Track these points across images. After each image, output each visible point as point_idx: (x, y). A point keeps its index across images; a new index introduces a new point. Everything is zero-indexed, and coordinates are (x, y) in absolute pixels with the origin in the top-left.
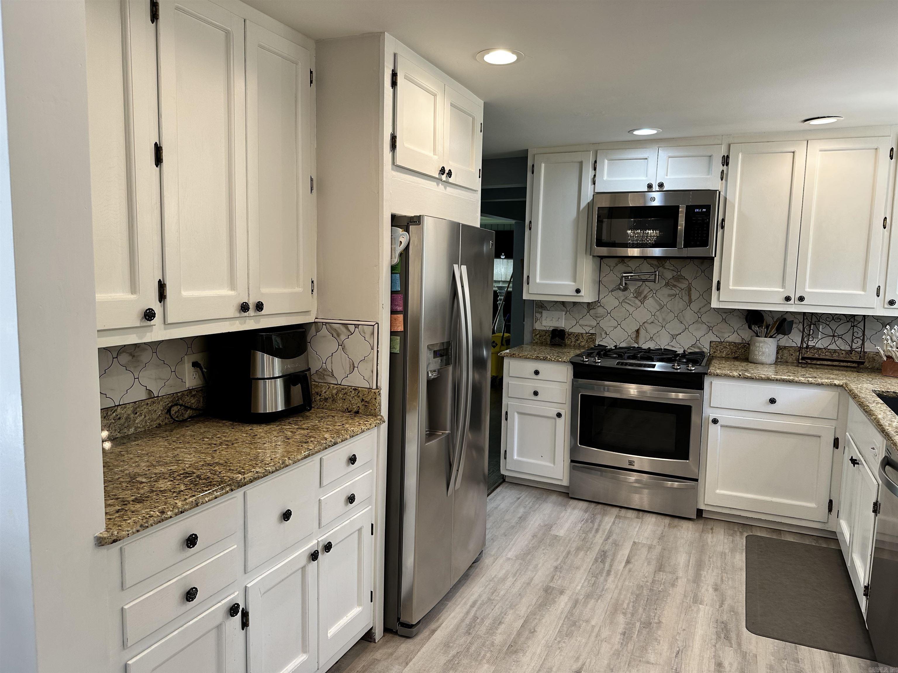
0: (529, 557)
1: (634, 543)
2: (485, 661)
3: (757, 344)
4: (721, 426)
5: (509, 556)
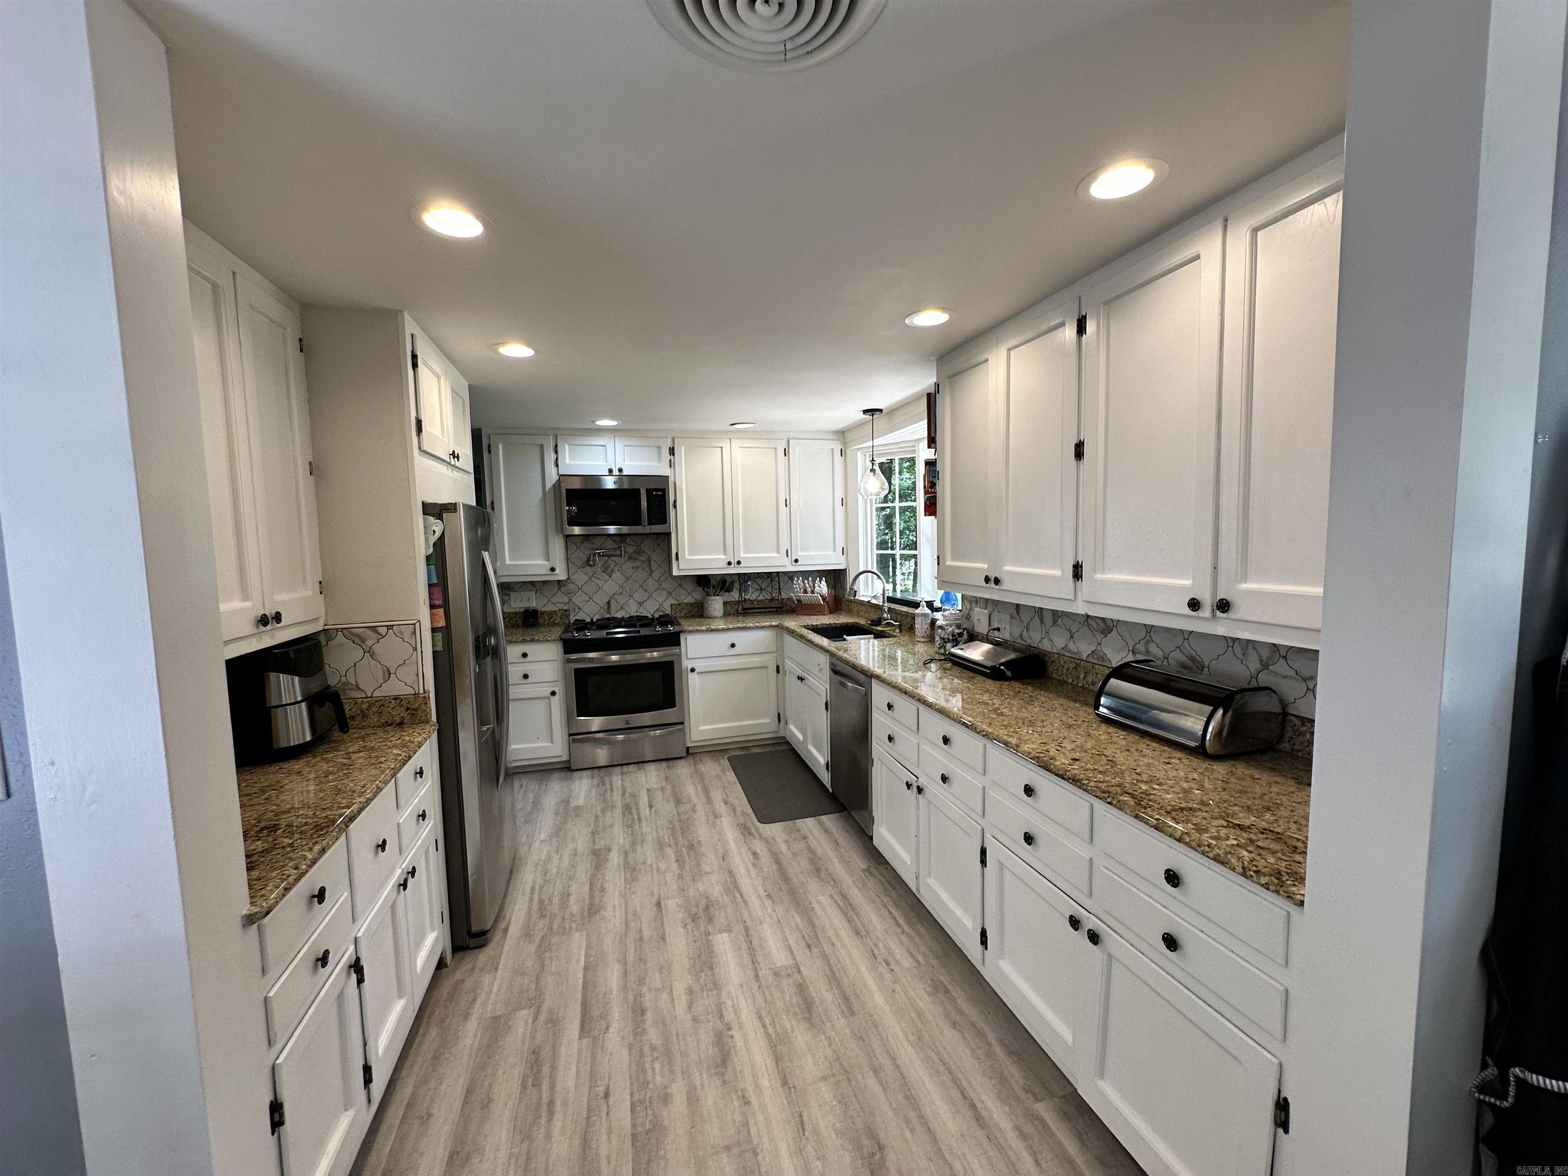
0: (562, 833)
1: (648, 790)
2: (573, 931)
3: (710, 602)
4: (698, 673)
5: (542, 837)
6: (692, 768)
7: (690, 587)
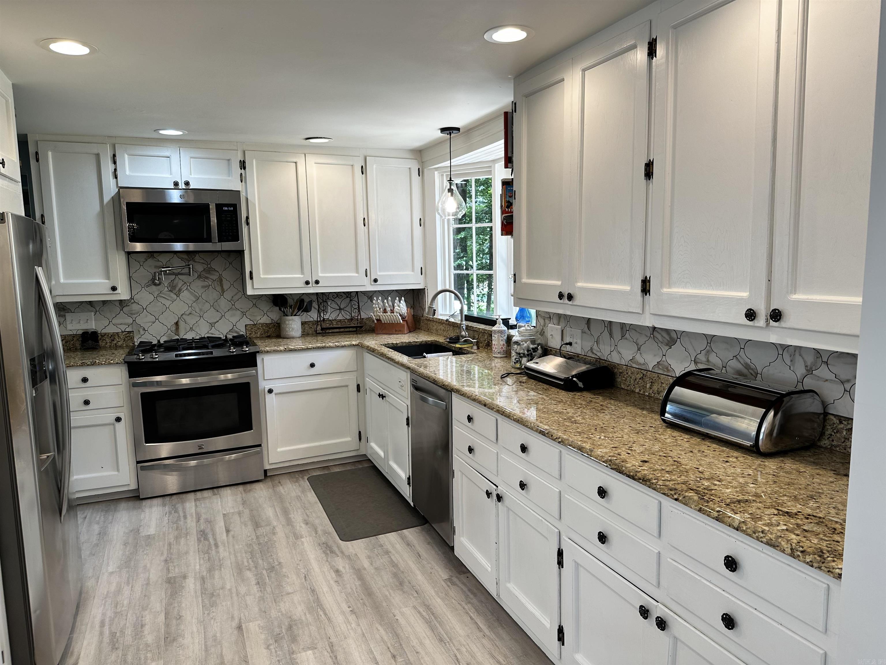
0: (132, 563)
1: (224, 514)
3: (287, 322)
4: (276, 394)
6: (271, 490)
7: (265, 306)
